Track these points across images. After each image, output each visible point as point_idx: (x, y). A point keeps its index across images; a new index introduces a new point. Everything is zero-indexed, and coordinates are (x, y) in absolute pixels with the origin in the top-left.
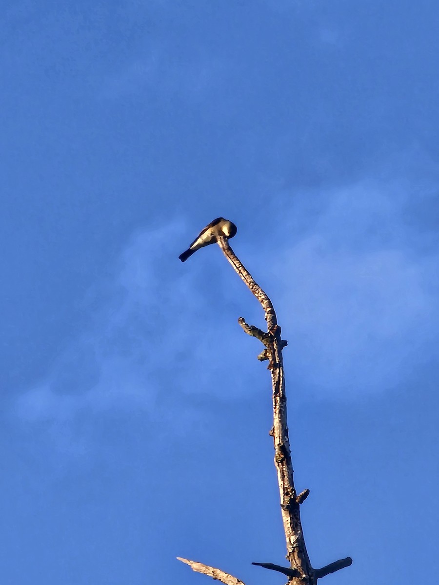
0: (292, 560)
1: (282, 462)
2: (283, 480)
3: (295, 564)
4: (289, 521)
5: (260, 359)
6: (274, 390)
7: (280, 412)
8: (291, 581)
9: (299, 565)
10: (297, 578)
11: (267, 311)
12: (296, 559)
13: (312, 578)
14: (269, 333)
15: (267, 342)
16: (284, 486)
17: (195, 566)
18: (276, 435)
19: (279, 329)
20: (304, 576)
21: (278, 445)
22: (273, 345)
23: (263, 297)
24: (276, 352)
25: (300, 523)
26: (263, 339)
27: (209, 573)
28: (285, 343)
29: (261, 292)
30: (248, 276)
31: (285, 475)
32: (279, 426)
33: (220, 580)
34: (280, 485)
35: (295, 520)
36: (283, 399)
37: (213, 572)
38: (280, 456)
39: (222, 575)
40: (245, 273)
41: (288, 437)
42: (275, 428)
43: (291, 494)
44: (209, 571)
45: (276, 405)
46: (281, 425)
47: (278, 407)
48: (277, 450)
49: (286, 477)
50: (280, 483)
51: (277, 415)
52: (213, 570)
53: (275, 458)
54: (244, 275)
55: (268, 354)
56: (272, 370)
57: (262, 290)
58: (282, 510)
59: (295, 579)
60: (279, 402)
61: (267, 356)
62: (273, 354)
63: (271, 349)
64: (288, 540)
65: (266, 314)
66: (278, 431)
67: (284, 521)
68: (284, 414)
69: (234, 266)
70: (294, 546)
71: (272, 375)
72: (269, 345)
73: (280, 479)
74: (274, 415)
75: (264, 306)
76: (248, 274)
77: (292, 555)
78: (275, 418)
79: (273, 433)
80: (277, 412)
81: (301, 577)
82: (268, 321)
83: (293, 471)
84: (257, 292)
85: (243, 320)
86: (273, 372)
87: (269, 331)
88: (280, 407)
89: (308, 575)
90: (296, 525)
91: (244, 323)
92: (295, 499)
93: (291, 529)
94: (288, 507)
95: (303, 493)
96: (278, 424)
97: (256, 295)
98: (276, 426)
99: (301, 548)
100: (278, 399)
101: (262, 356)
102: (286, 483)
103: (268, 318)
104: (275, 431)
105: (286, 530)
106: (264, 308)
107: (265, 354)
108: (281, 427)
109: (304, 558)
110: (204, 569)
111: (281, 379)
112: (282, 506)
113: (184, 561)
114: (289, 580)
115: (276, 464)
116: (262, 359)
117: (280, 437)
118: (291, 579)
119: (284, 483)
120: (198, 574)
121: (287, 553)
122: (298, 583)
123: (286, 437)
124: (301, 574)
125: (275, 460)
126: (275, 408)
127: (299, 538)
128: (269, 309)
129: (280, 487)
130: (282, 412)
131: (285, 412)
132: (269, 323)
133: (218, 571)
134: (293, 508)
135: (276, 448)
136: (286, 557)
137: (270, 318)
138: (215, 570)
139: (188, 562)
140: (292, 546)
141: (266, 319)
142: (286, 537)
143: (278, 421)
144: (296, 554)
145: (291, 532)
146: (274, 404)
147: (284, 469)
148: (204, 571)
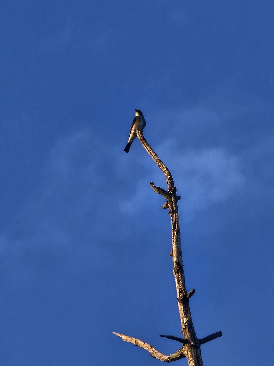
0: (185, 334)
1: (178, 272)
2: (179, 283)
3: (187, 336)
4: (183, 309)
5: (163, 207)
6: (172, 227)
7: (176, 241)
8: (185, 347)
9: (189, 336)
10: (188, 345)
11: (168, 178)
12: (187, 332)
13: (197, 344)
14: (169, 191)
15: (168, 197)
16: (179, 287)
17: (124, 338)
18: (174, 256)
19: (175, 189)
20: (192, 343)
21: (175, 261)
22: (172, 199)
23: (165, 169)
24: (173, 204)
25: (190, 310)
26: (165, 195)
27: (133, 342)
28: (179, 198)
29: (164, 166)
30: (155, 156)
31: (180, 280)
32: (176, 249)
33: (140, 346)
34: (177, 286)
35: (186, 308)
36: (178, 233)
37: (135, 341)
38: (176, 268)
39: (141, 343)
40: (154, 154)
41: (181, 257)
42: (174, 251)
43: (183, 292)
44: (133, 341)
45: (174, 237)
46: (177, 249)
47: (175, 238)
48: (175, 265)
49: (180, 281)
50: (177, 285)
51: (175, 243)
52: (135, 340)
53: (173, 270)
54: (153, 155)
55: (168, 205)
56: (171, 215)
57: (164, 165)
58: (178, 302)
59: (187, 345)
60: (175, 235)
61: (168, 206)
62: (172, 205)
63: (170, 202)
64: (182, 321)
65: (167, 180)
66: (175, 253)
67: (180, 309)
68: (179, 242)
69: (147, 150)
70: (186, 324)
71: (171, 218)
72: (169, 199)
73: (176, 283)
74: (173, 243)
75: (166, 175)
76: (156, 155)
77: (184, 330)
78: (173, 244)
79: (172, 254)
80: (175, 241)
81: (191, 344)
82: (169, 184)
83: (185, 278)
84: (162, 166)
85: (153, 184)
86: (172, 216)
87: (169, 190)
88: (177, 238)
89: (195, 342)
90: (187, 312)
91: (153, 186)
92: (186, 295)
93: (184, 314)
94: (182, 300)
95: (191, 291)
96: (175, 249)
97: (161, 168)
98: (174, 250)
99: (190, 326)
100: (175, 233)
101: (164, 206)
102: (180, 285)
103: (169, 182)
104: (174, 253)
105: (181, 314)
106: (166, 176)
107: (167, 205)
108: (177, 251)
109: (192, 332)
110: (130, 340)
111: (177, 220)
112: (178, 300)
113: (117, 334)
114: (183, 346)
115: (174, 273)
116: (165, 208)
117: (176, 256)
118: (184, 345)
119: (179, 285)
120: (126, 342)
121: (181, 329)
122: (189, 347)
123: (180, 257)
124: (190, 342)
125: (173, 271)
126: (173, 238)
127: (189, 320)
128: (169, 177)
129: (177, 288)
130: (178, 241)
131: (180, 241)
132: (169, 186)
133: (139, 341)
134: (185, 301)
135: (174, 263)
136: (181, 331)
137: (169, 183)
138: (137, 340)
139: (120, 335)
140: (184, 325)
141: (167, 183)
142: (181, 319)
143: (175, 247)
144: (187, 329)
145: (184, 316)
146: (172, 236)
147: (179, 276)
148: (130, 341)
